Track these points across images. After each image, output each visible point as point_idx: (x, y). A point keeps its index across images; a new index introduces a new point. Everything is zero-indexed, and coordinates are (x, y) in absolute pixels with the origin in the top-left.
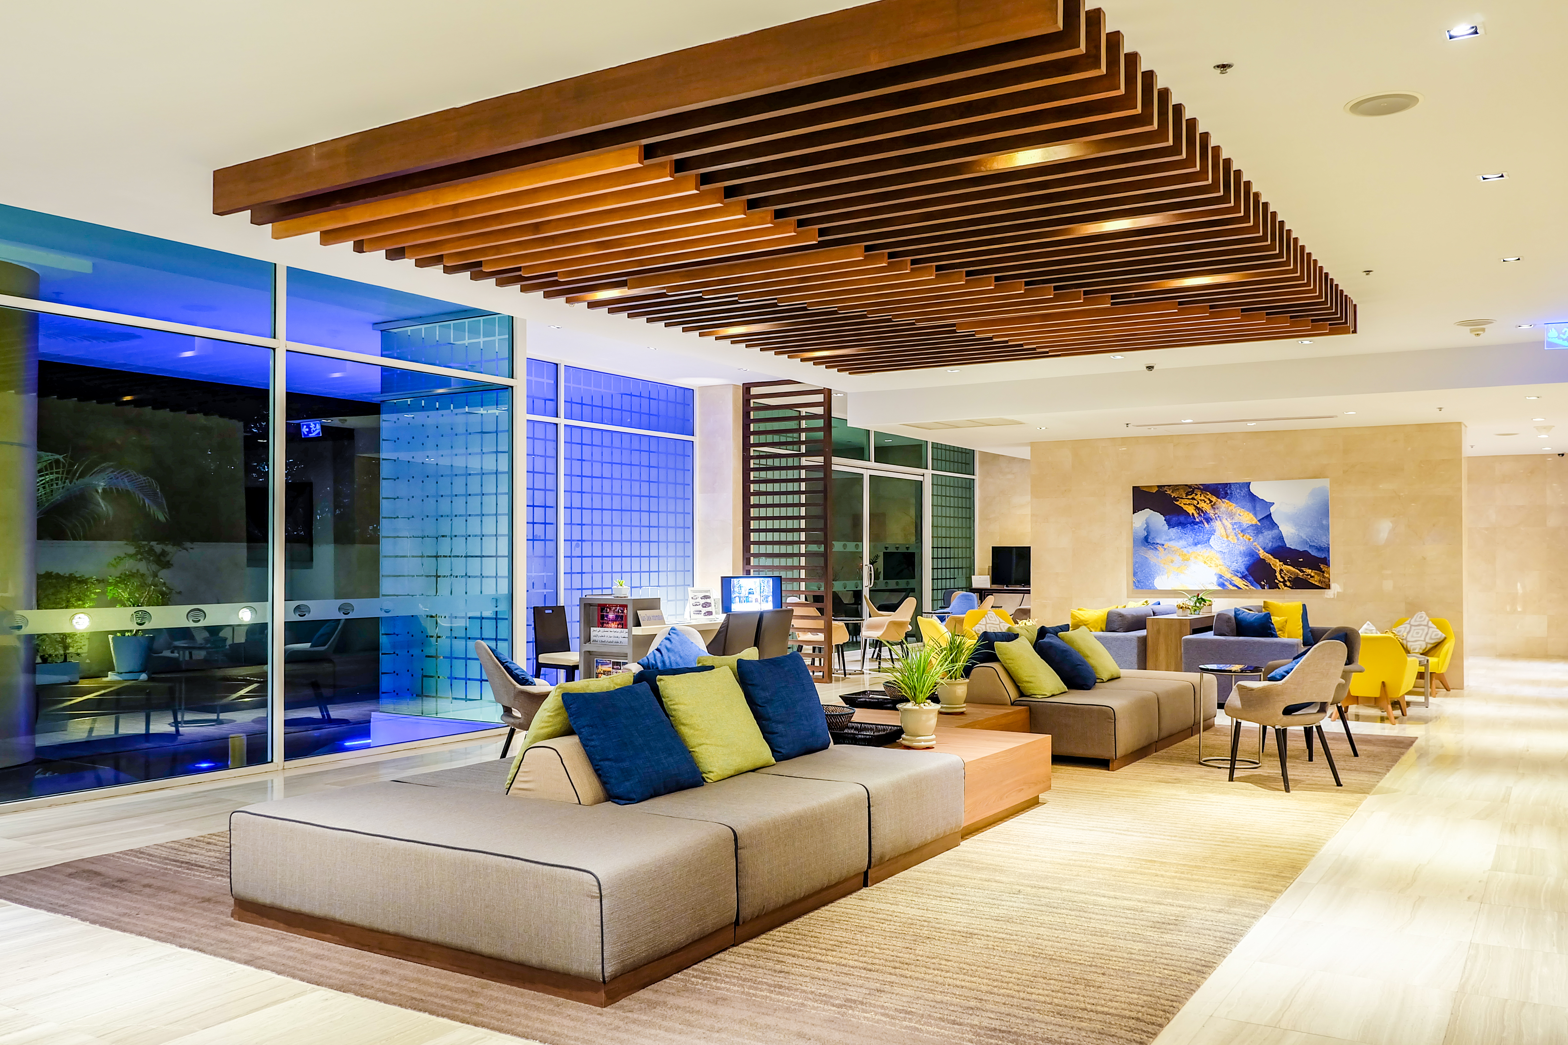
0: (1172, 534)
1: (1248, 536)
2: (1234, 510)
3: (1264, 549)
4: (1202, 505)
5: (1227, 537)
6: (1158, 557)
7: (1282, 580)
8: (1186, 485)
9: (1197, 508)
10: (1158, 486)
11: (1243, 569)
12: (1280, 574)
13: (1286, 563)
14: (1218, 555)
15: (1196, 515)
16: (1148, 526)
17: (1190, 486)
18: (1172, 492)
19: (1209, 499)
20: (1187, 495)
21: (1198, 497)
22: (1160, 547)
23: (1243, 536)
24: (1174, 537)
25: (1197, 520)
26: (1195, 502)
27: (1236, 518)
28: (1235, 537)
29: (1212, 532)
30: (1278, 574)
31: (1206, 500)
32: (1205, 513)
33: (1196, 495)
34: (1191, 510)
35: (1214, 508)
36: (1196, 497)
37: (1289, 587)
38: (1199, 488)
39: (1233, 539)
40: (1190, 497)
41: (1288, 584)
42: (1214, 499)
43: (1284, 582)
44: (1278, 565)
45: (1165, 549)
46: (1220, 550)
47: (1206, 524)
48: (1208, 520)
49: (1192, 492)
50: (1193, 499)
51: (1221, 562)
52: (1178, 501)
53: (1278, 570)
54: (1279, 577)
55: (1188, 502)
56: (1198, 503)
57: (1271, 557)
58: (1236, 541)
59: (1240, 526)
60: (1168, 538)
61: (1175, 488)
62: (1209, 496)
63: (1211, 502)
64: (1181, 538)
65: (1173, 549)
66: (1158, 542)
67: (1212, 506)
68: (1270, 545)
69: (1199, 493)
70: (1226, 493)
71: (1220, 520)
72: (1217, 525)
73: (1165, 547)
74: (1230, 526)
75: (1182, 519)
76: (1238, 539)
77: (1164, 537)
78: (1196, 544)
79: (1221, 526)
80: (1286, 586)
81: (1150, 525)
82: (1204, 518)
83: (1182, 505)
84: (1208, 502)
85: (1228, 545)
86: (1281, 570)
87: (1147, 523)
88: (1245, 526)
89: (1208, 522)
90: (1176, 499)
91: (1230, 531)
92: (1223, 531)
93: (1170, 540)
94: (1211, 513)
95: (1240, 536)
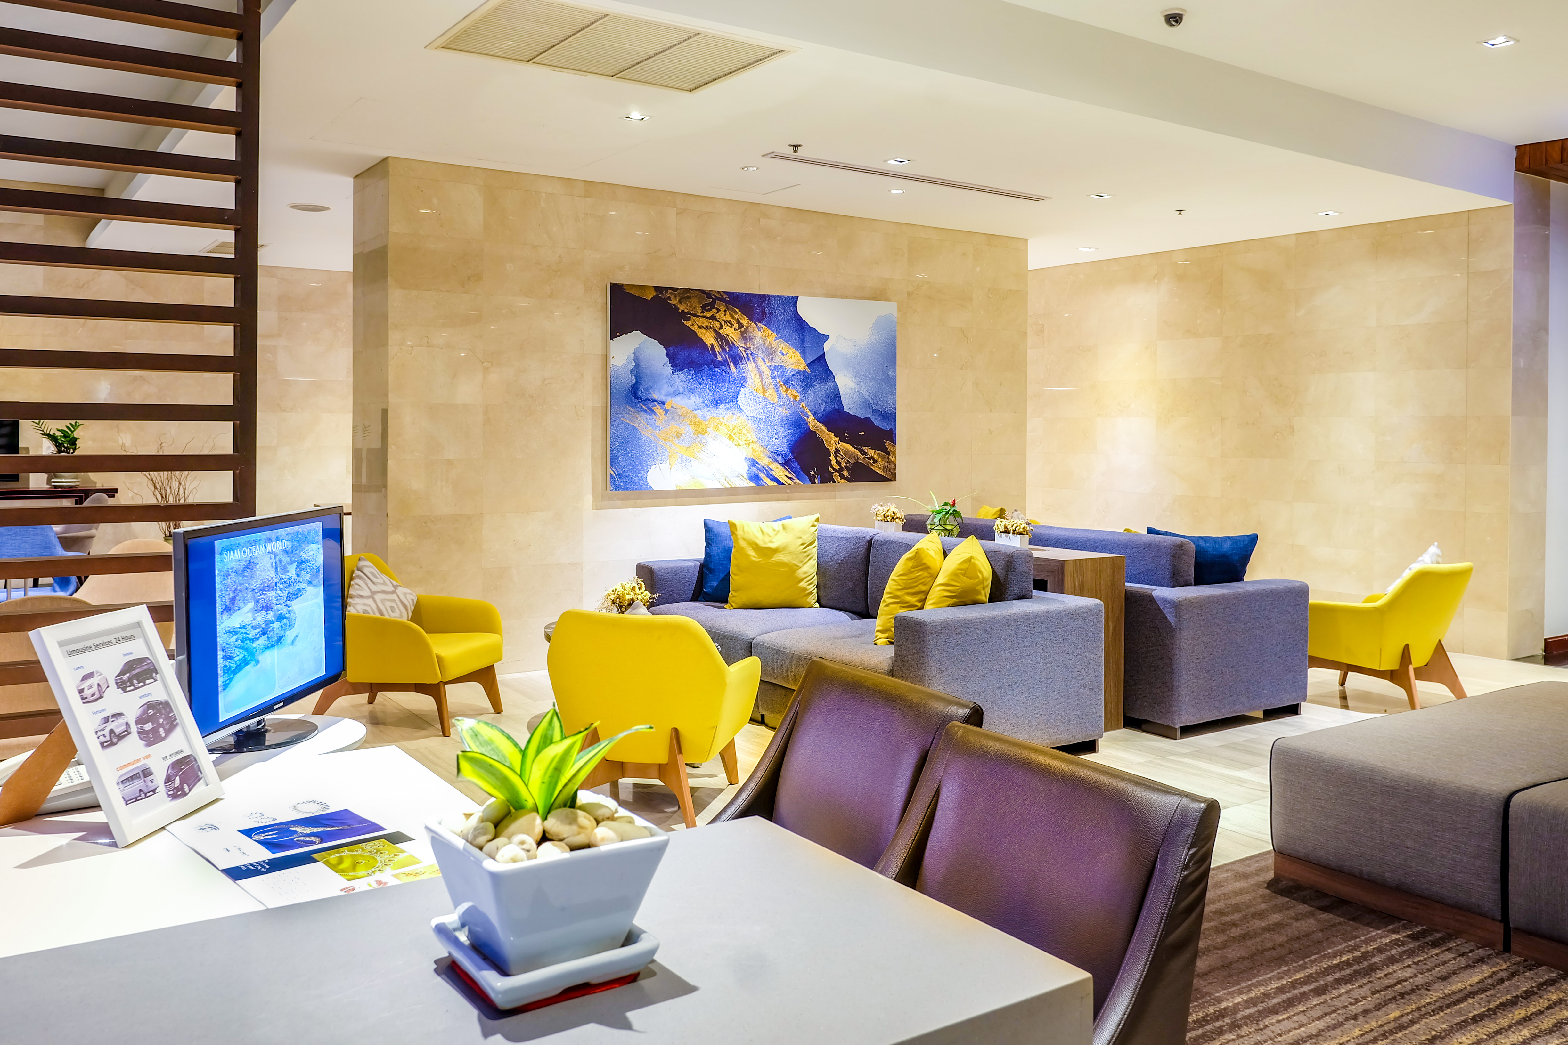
0: (678, 383)
1: (794, 391)
2: (774, 345)
3: (815, 414)
4: (727, 331)
5: (764, 392)
6: (654, 426)
7: (837, 467)
8: (703, 291)
9: (719, 337)
10: (657, 289)
11: (785, 449)
12: (836, 456)
13: (843, 440)
14: (750, 425)
15: (717, 349)
16: (637, 366)
17: (708, 294)
18: (680, 302)
19: (738, 322)
20: (704, 309)
21: (720, 315)
22: (658, 409)
23: (787, 391)
24: (681, 389)
25: (719, 358)
26: (716, 325)
27: (777, 359)
28: (775, 393)
29: (741, 382)
30: (832, 458)
31: (733, 321)
32: (732, 346)
33: (718, 311)
34: (709, 339)
35: (745, 339)
36: (717, 316)
37: (846, 479)
38: (722, 300)
39: (771, 394)
40: (708, 314)
41: (845, 473)
42: (745, 321)
43: (840, 471)
44: (833, 442)
45: (667, 412)
46: (753, 414)
47: (732, 366)
48: (737, 359)
49: (712, 306)
50: (713, 318)
51: (753, 437)
52: (689, 319)
53: (832, 449)
54: (834, 462)
55: (706, 323)
56: (721, 328)
57: (824, 428)
58: (776, 400)
59: (783, 374)
60: (671, 390)
61: (686, 294)
62: (739, 315)
63: (741, 326)
64: (693, 391)
65: (680, 412)
66: (655, 397)
67: (742, 333)
68: (823, 407)
69: (723, 308)
70: (764, 313)
71: (754, 361)
72: (749, 367)
73: (667, 407)
74: (767, 372)
75: (695, 354)
76: (779, 397)
77: (666, 389)
78: (716, 403)
79: (755, 371)
80: (842, 476)
81: (642, 364)
82: (730, 356)
83: (695, 328)
84: (736, 326)
85: (765, 407)
86: (837, 451)
87: (636, 359)
88: (789, 374)
89: (736, 364)
90: (685, 316)
91: (768, 380)
92: (757, 380)
93: (675, 394)
94: (740, 344)
95: (782, 390)
